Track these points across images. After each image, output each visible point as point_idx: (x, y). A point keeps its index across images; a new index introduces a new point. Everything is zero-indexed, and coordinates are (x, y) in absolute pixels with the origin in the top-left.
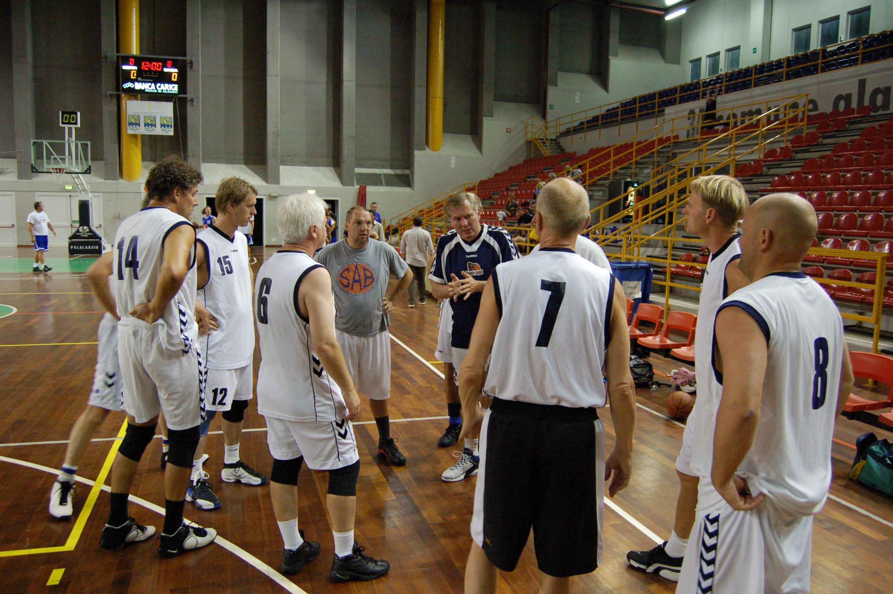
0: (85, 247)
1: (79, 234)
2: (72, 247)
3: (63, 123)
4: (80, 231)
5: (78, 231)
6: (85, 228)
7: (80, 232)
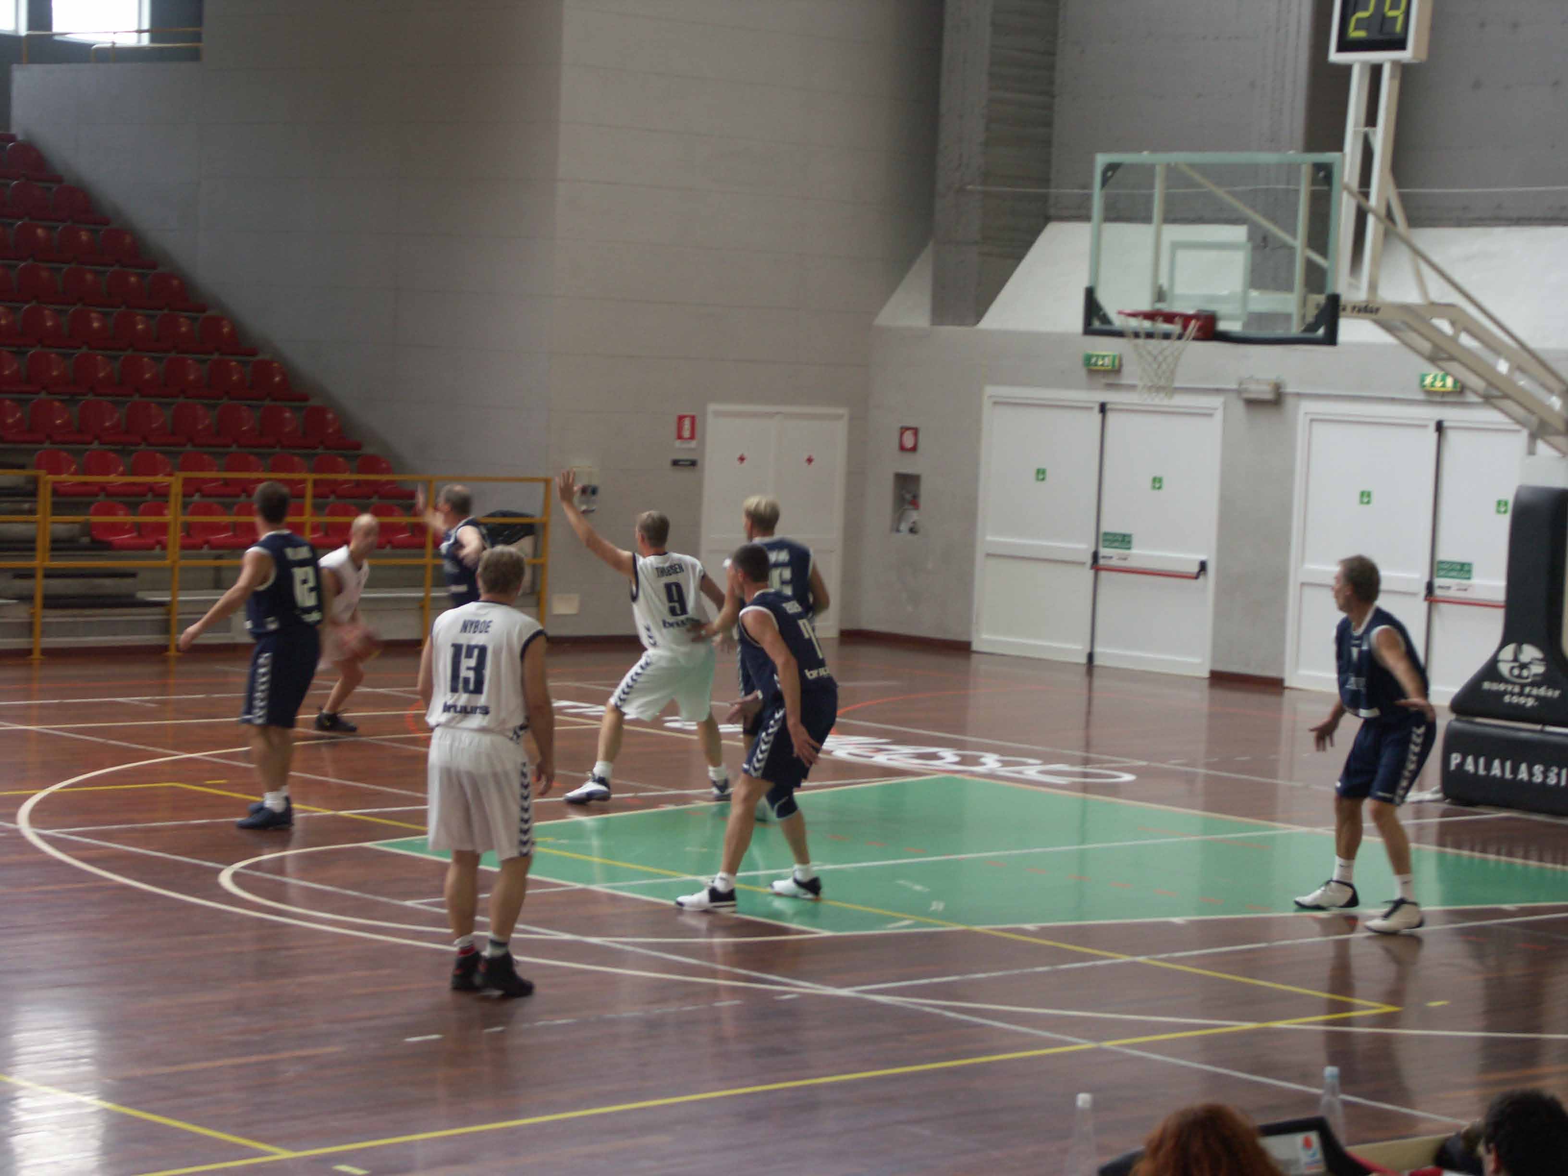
0: (1515, 770)
1: (1495, 687)
2: (1455, 759)
3: (1345, 45)
4: (1504, 668)
5: (1491, 671)
6: (1530, 653)
7: (1501, 679)
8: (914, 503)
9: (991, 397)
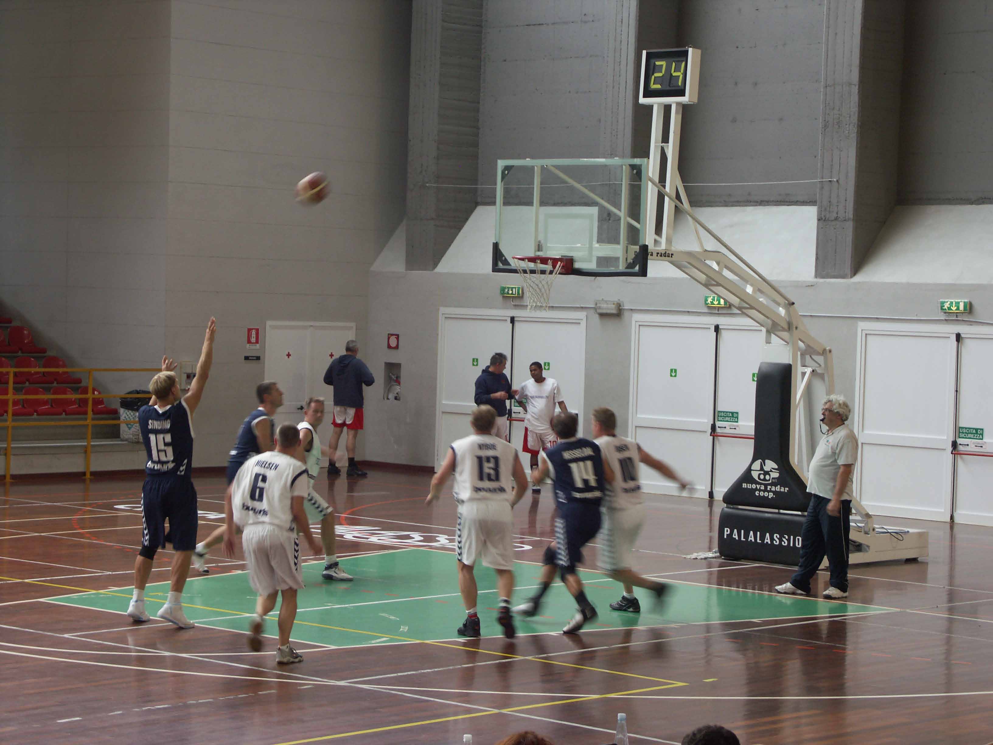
1: (749, 486)
2: (727, 531)
3: (648, 93)
5: (747, 476)
7: (753, 481)
8: (398, 381)
9: (443, 314)
